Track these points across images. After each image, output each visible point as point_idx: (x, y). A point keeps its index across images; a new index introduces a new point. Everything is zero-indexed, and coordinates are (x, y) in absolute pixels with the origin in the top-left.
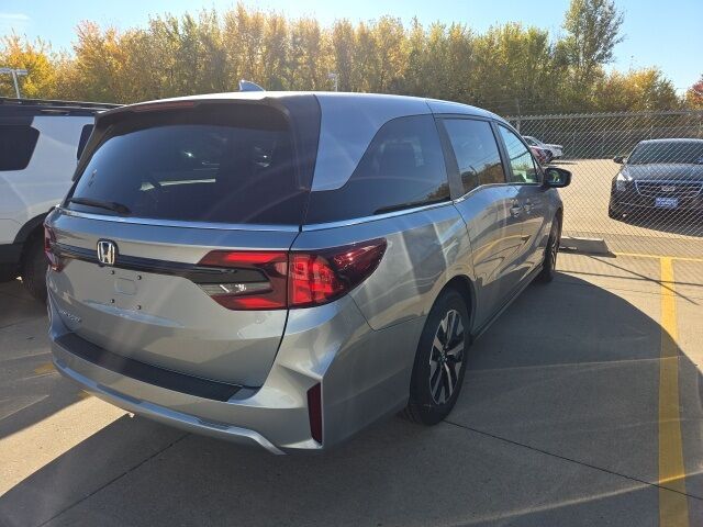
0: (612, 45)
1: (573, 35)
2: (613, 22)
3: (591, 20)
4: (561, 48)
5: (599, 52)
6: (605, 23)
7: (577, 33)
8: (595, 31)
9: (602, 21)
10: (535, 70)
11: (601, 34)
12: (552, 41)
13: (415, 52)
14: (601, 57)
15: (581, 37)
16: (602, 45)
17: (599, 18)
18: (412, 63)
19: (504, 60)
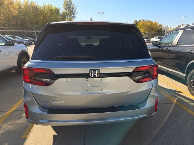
0: (75, 14)
1: (65, 10)
2: (75, 8)
3: (69, 7)
4: (63, 13)
5: (72, 16)
6: (73, 8)
7: (66, 10)
8: (71, 10)
9: (72, 7)
10: (58, 18)
11: (72, 11)
12: (61, 11)
13: (20, 8)
14: (73, 17)
15: (67, 11)
16: (73, 14)
17: (71, 7)
18: (19, 11)
19: (49, 14)
